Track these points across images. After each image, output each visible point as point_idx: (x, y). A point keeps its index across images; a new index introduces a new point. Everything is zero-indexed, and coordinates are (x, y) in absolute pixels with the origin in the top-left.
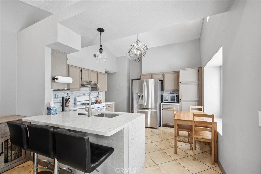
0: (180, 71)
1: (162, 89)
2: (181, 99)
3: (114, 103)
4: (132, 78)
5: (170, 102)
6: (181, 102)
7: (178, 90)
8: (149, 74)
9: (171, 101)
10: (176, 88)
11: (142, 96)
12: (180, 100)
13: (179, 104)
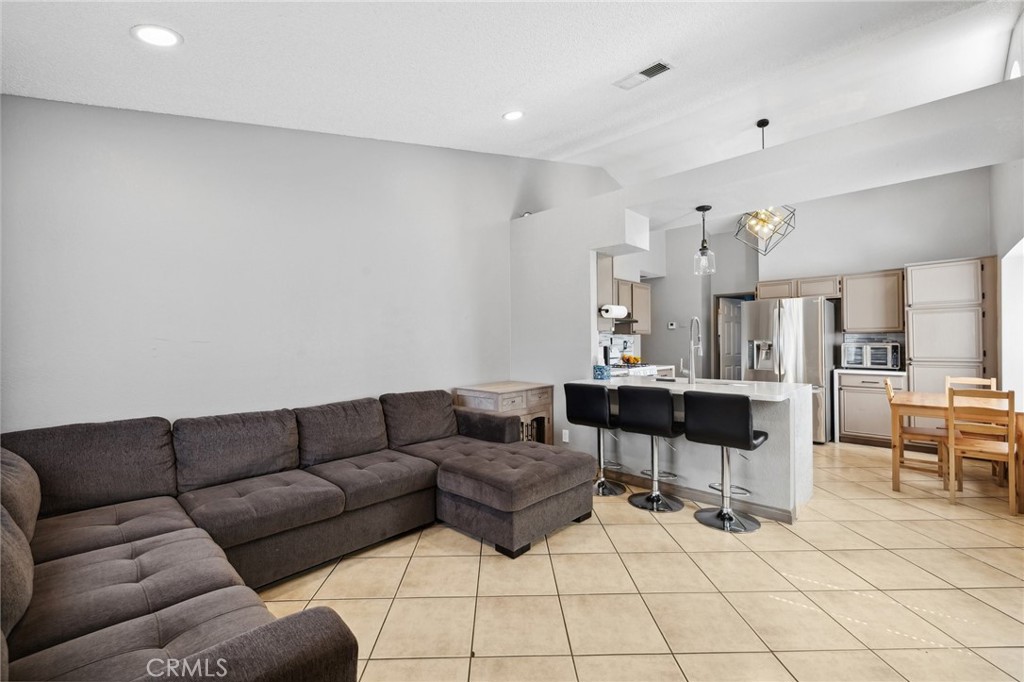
0: (909, 269)
1: (838, 326)
2: (911, 356)
3: (673, 367)
4: (716, 291)
5: (869, 365)
6: (911, 367)
7: (901, 329)
8: (788, 282)
9: (872, 364)
10: (894, 324)
11: (770, 346)
12: (907, 362)
13: (905, 374)
